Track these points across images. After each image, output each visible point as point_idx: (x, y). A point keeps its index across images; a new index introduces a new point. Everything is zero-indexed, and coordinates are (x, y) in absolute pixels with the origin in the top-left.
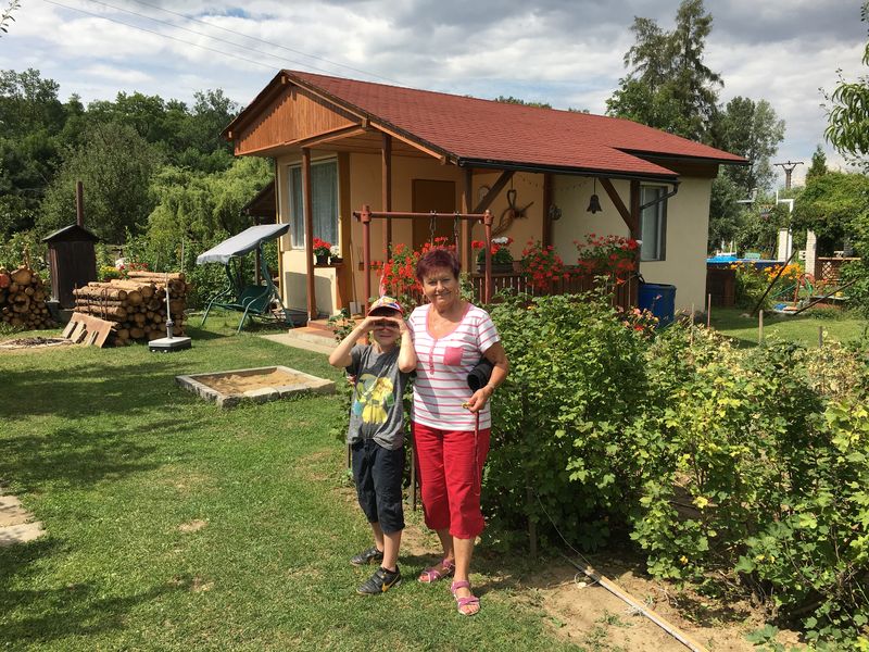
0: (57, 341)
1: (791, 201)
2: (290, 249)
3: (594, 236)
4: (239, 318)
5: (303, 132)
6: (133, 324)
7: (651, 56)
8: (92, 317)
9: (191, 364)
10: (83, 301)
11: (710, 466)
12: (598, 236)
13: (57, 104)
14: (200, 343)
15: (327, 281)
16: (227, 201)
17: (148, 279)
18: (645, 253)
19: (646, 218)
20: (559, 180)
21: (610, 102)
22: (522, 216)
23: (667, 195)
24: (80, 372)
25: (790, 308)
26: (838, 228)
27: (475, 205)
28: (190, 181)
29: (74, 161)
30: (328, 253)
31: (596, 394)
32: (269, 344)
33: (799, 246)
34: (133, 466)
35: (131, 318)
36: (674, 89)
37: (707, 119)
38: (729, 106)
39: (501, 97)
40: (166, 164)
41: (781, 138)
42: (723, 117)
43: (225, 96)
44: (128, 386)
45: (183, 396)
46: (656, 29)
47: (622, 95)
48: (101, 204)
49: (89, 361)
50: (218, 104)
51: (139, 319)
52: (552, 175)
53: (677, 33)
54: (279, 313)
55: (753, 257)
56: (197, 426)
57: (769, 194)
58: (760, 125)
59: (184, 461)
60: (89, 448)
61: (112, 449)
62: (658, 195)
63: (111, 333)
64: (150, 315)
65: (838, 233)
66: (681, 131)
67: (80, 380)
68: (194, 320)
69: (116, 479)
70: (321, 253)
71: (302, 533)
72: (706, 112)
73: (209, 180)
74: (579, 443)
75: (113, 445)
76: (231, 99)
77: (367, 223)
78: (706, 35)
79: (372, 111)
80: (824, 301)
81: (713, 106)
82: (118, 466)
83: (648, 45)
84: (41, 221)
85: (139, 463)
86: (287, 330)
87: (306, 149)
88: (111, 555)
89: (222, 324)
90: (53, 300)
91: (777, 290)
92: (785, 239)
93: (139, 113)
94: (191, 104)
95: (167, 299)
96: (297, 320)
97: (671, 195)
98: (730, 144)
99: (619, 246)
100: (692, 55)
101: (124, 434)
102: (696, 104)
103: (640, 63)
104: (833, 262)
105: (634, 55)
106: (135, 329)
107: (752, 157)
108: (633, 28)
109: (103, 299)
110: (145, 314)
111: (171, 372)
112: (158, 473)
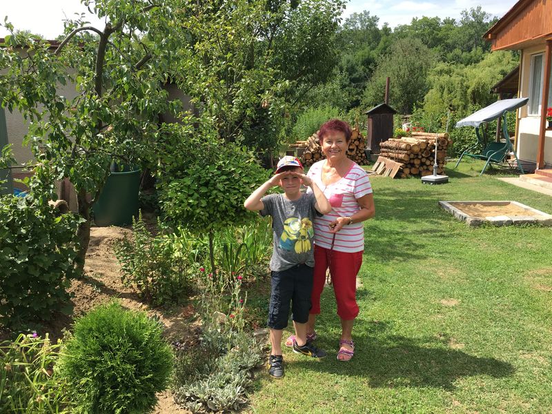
2: (526, 116)
6: (413, 165)
8: (389, 160)
9: (449, 194)
10: (385, 150)
14: (454, 180)
16: (478, 83)
17: (424, 137)
24: (381, 192)
28: (454, 71)
29: (384, 65)
34: (411, 255)
35: (412, 162)
40: (439, 61)
43: (482, 10)
44: (409, 204)
45: (442, 214)
49: (387, 186)
50: (477, 16)
51: (417, 162)
56: (452, 236)
59: (443, 258)
60: (386, 239)
61: (399, 242)
63: (400, 170)
64: (424, 160)
67: (382, 197)
68: (451, 164)
69: (401, 261)
71: (530, 326)
73: (468, 70)
75: (400, 240)
82: (402, 253)
84: (363, 102)
86: (518, 175)
87: (549, 41)
88: (399, 309)
89: (469, 168)
90: (369, 148)
93: (424, 30)
95: (435, 151)
96: (527, 169)
101: (406, 234)
106: (414, 169)
109: (397, 149)
110: (420, 159)
111: (435, 198)
112: (427, 262)
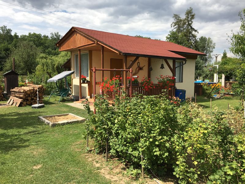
0: (5, 105)
1: (218, 66)
2: (75, 78)
3: (162, 76)
4: (59, 98)
5: (79, 45)
6: (28, 100)
7: (178, 25)
8: (16, 98)
9: (43, 112)
10: (13, 93)
11: (198, 152)
12: (163, 75)
13: (11, 36)
14: (48, 105)
15: (85, 88)
16: (59, 64)
17: (32, 87)
18: (177, 80)
19: (177, 70)
20: (152, 60)
21: (167, 37)
22: (142, 69)
23: (183, 64)
24: (10, 115)
25: (218, 96)
26: (231, 73)
27: (128, 67)
28: (48, 58)
29: (15, 52)
30: (85, 79)
31: (162, 127)
32: (68, 106)
33: (220, 78)
34: (21, 146)
35: (27, 98)
36: (184, 34)
37: (194, 42)
38: (200, 39)
39: (137, 35)
40: (41, 53)
41: (214, 48)
42: (198, 42)
43: (59, 34)
44: (24, 119)
45: (39, 123)
46: (179, 17)
47: (170, 35)
48: (22, 64)
49: (13, 111)
50: (57, 36)
51: (29, 98)
52: (150, 58)
53: (185, 19)
54: (71, 97)
55: (207, 81)
56: (43, 132)
57: (211, 63)
58: (208, 44)
59: (37, 144)
60: (9, 140)
61: (16, 140)
62: (180, 64)
63: (21, 102)
64: (33, 97)
65: (231, 74)
66: (187, 45)
67: (10, 117)
68: (46, 98)
69: (15, 150)
70: (84, 79)
71: (71, 169)
72: (194, 40)
73: (53, 57)
74: (157, 143)
75: (17, 139)
76: (61, 35)
77: (95, 72)
78: (193, 19)
79: (98, 39)
80: (228, 94)
81: (195, 39)
82: (17, 146)
83: (177, 22)
84: (5, 69)
85: (23, 145)
86: (73, 102)
87: (79, 49)
88: (10, 177)
89: (54, 100)
90: (5, 92)
91: (214, 91)
92: (216, 76)
93: (35, 38)
94: (50, 36)
95: (37, 93)
96: (76, 99)
97: (184, 64)
98: (200, 49)
99: (169, 78)
100: (189, 25)
101: (20, 135)
102: (191, 38)
103: (175, 27)
104: (230, 83)
105: (173, 24)
106: (28, 102)
107: (206, 53)
108: (173, 17)
109: (19, 93)
110: (31, 97)
111: (37, 115)
112: (29, 148)
